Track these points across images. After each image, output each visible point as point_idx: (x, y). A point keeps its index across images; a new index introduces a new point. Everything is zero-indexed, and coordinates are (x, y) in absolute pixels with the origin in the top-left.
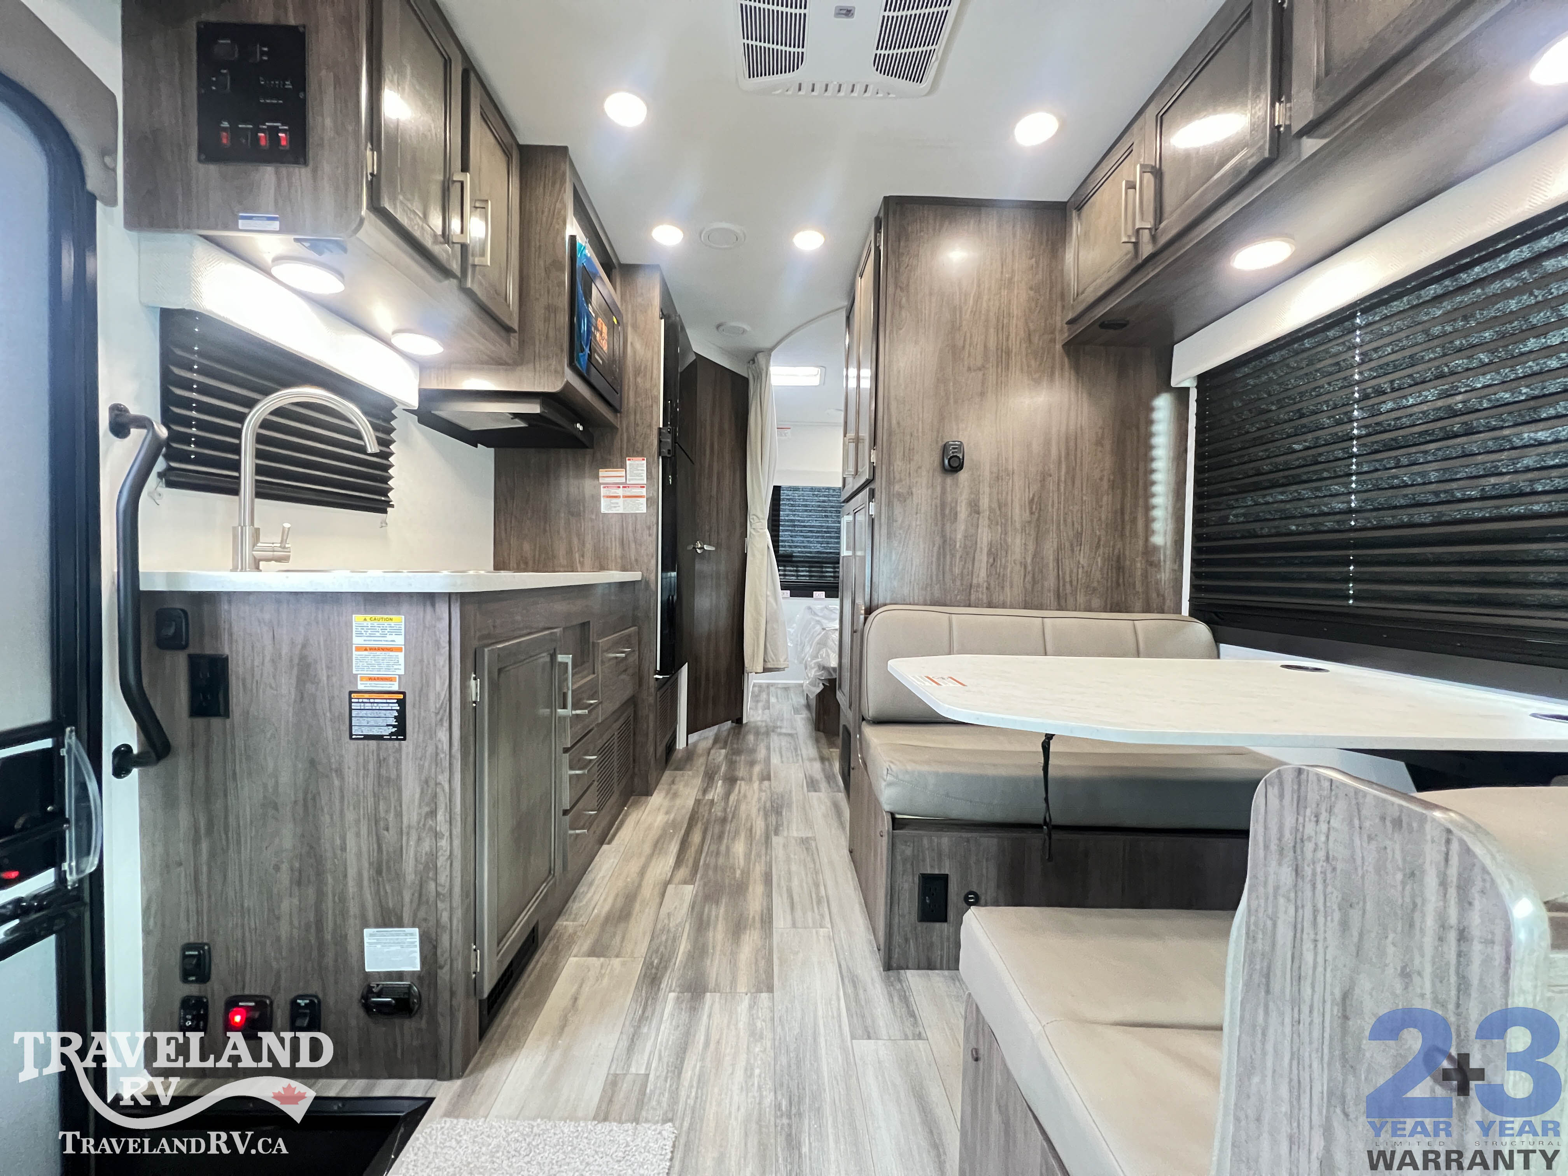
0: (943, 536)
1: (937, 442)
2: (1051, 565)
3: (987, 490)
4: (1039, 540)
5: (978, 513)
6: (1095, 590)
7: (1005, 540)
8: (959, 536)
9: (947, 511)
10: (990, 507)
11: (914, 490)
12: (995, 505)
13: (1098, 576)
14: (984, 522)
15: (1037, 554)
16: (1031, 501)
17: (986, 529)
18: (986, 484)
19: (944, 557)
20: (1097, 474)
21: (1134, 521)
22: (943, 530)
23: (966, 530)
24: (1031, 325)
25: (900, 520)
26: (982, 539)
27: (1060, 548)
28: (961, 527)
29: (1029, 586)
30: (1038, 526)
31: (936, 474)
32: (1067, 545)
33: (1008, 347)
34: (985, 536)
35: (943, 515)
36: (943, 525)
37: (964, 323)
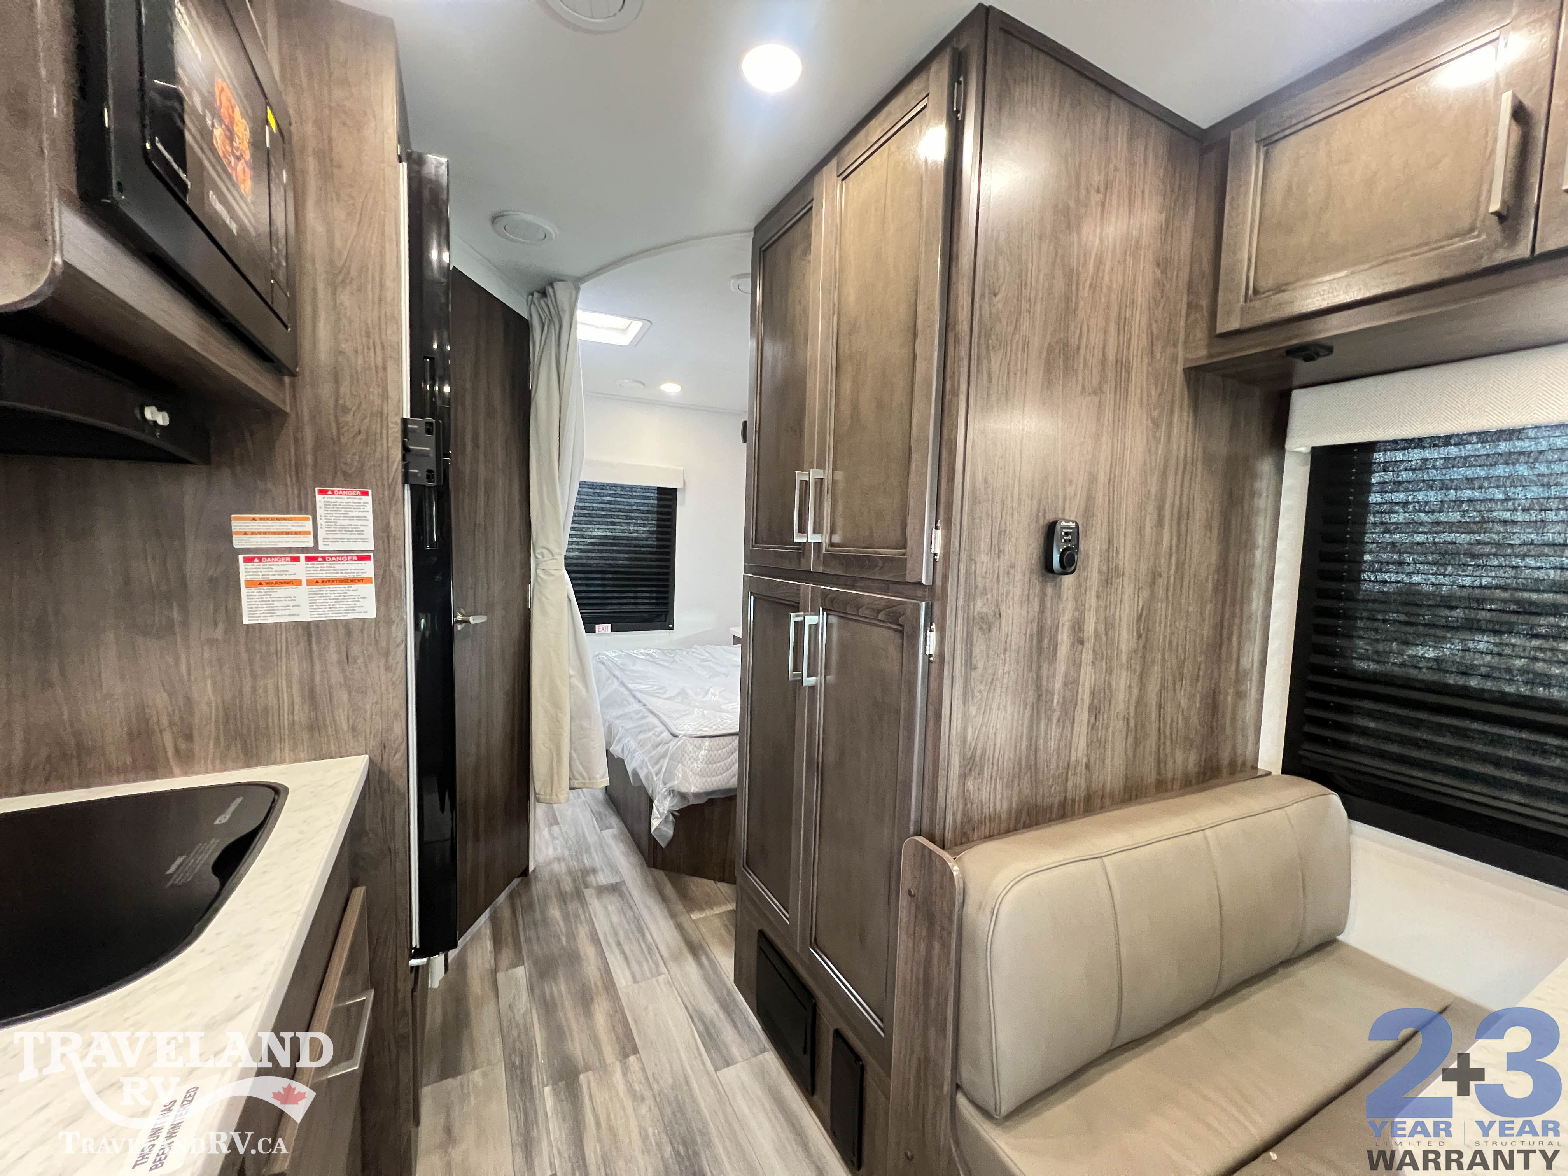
0: (1038, 688)
1: (1037, 522)
2: (1154, 716)
3: (1094, 600)
4: (1143, 677)
5: (1081, 642)
6: (1192, 742)
7: (1110, 684)
8: (1058, 685)
9: (1046, 641)
10: (1096, 630)
11: (1003, 608)
12: (1102, 628)
13: (1194, 720)
14: (1087, 656)
15: (1141, 701)
16: (1140, 617)
17: (1089, 669)
18: (1094, 593)
19: (1039, 723)
20: (1203, 573)
21: (1230, 639)
22: (1039, 677)
23: (1067, 674)
24: (1154, 325)
25: (980, 665)
26: (1084, 685)
27: (1163, 687)
28: (1061, 668)
29: (1131, 755)
30: (1144, 657)
31: (1034, 577)
32: (1170, 679)
33: (1128, 359)
34: (1087, 677)
35: (1040, 650)
36: (1039, 668)
37: (1081, 304)
